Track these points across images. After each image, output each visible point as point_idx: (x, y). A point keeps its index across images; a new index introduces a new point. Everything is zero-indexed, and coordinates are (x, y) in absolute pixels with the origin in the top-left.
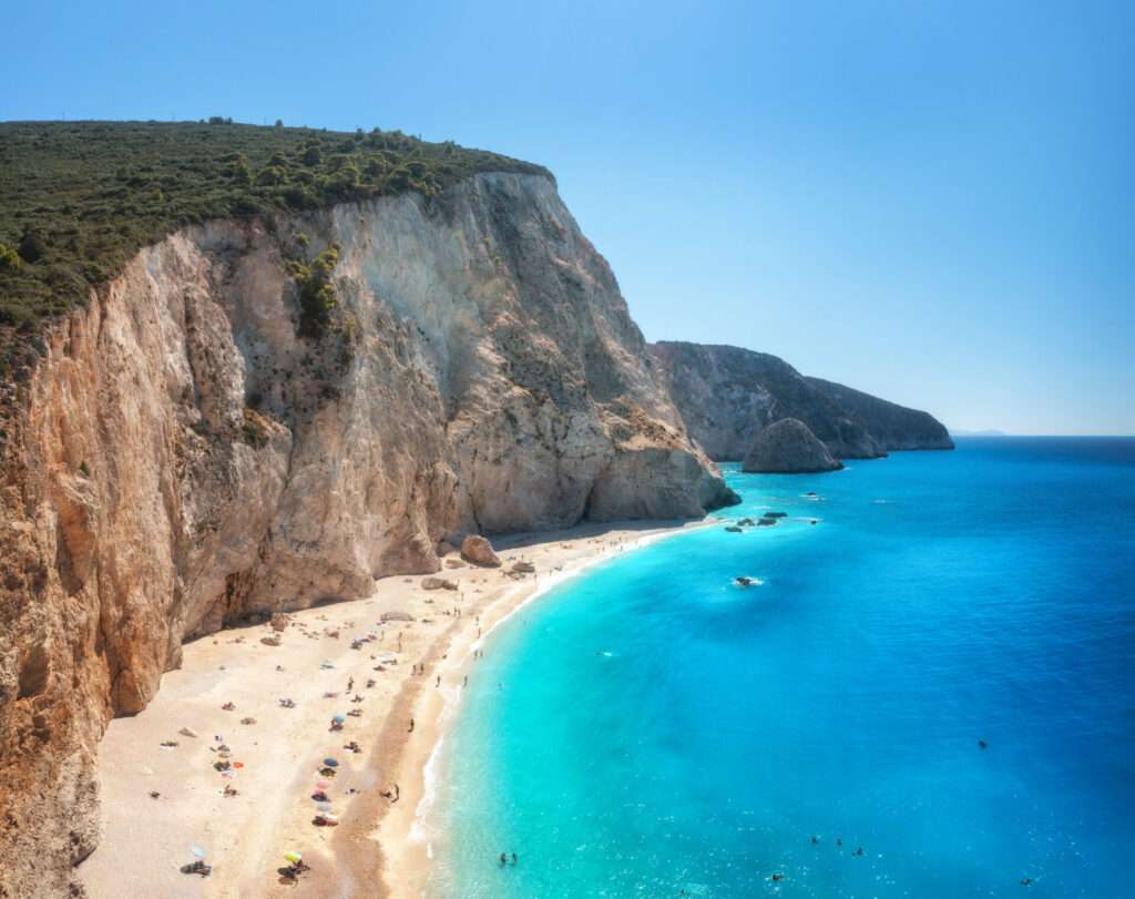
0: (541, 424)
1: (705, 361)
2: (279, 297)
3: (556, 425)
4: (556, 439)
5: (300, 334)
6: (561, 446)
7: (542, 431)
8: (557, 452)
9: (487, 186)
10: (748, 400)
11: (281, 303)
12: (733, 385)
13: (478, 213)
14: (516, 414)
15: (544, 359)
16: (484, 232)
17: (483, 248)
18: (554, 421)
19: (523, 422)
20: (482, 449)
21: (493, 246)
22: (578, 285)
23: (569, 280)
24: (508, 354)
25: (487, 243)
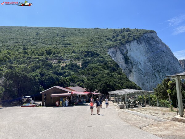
0: (160, 76)
2: (122, 58)
5: (125, 64)
9: (145, 36)
11: (122, 59)
14: (156, 74)
15: (159, 65)
16: (146, 45)
17: (146, 48)
18: (162, 75)
19: (157, 76)
20: (151, 80)
21: (148, 47)
22: (164, 52)
23: (162, 51)
24: (153, 65)
25: (147, 46)
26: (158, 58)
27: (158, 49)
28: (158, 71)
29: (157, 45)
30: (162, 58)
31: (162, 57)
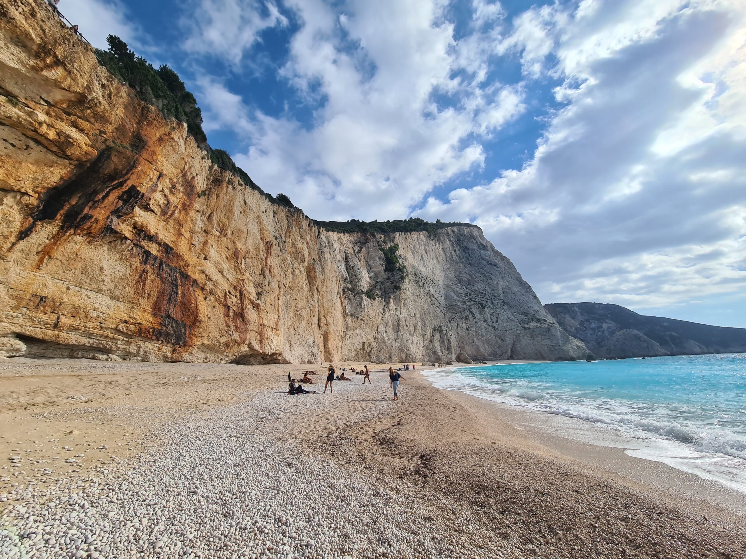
0: (486, 316)
1: (572, 311)
2: (378, 258)
3: (492, 317)
4: (493, 323)
5: (386, 270)
6: (494, 325)
7: (486, 318)
8: (494, 327)
9: (453, 232)
10: (602, 327)
11: (379, 260)
12: (591, 321)
13: (450, 241)
14: (473, 311)
15: (484, 292)
16: (454, 247)
17: (453, 252)
18: (491, 315)
19: (477, 314)
20: (460, 323)
21: (458, 252)
22: (495, 266)
23: (491, 264)
24: (467, 290)
25: (455, 251)
26: (482, 278)
27: (484, 259)
28: (481, 304)
29: (482, 251)
30: (491, 279)
31: (491, 276)
